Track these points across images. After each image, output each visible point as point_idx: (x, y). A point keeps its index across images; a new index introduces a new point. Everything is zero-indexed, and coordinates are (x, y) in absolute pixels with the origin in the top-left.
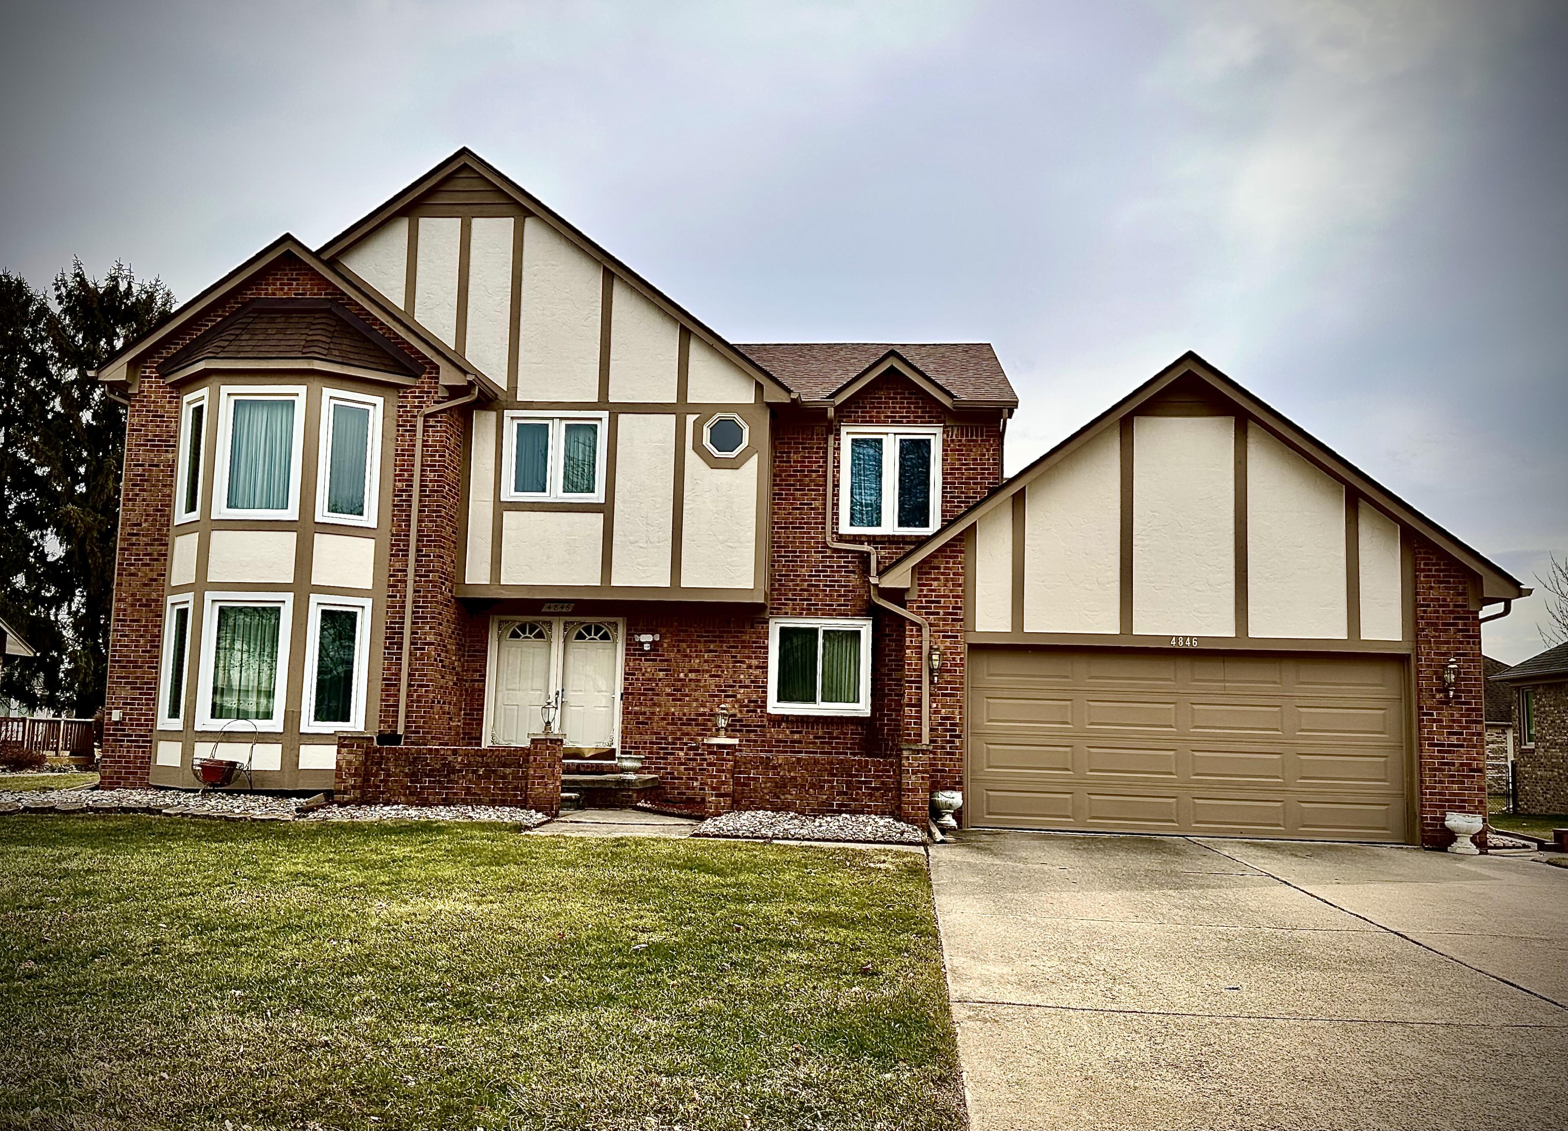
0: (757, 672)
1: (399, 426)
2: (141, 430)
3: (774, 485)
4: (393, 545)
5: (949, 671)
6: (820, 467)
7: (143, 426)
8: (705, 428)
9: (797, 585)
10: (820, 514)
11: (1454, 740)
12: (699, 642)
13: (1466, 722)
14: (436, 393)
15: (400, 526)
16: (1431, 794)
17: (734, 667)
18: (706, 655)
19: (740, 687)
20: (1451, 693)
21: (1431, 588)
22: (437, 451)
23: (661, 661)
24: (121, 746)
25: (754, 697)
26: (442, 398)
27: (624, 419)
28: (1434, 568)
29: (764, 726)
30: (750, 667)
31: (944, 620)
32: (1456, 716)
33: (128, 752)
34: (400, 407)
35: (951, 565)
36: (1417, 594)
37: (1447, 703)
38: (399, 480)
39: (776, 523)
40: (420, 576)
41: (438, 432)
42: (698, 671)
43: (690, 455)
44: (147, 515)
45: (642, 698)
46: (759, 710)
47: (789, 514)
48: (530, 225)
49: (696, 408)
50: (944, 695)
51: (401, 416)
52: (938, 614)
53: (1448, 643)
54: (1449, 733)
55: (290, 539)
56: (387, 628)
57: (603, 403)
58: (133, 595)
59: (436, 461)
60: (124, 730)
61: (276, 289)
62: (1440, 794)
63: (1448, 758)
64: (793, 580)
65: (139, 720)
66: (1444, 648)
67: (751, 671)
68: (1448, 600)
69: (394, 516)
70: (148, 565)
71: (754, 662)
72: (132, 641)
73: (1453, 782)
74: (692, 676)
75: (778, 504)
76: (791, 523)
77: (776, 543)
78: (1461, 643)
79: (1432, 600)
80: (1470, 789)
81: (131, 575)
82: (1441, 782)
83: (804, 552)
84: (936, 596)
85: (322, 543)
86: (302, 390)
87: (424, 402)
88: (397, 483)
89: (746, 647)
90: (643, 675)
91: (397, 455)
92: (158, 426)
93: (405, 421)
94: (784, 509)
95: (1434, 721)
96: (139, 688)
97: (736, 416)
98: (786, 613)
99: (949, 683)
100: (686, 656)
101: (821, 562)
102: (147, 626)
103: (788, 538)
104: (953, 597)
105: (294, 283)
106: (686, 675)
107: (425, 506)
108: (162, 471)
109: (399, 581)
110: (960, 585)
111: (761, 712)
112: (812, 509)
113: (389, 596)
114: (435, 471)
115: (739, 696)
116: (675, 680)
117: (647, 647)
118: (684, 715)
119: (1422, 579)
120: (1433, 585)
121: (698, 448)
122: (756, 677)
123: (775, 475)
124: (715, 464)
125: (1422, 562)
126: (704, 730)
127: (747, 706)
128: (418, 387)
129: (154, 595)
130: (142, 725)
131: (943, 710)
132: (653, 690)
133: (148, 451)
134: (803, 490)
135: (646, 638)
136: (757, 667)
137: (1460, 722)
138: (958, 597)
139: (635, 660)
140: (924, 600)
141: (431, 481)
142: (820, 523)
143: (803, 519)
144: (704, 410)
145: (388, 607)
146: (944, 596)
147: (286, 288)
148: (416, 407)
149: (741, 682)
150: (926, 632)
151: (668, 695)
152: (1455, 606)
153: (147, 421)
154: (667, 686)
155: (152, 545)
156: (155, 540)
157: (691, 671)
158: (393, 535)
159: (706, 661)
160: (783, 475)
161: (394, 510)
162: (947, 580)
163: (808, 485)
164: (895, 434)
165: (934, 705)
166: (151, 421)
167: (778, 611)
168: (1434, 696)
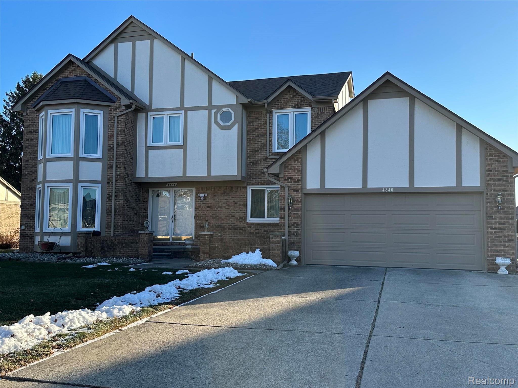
0: (242, 207)
1: (109, 121)
2: (27, 128)
3: (248, 135)
4: (108, 164)
5: (295, 204)
6: (265, 127)
7: (28, 126)
8: (218, 115)
9: (257, 173)
10: (265, 145)
11: (502, 227)
12: (221, 196)
13: (507, 219)
14: (121, 108)
15: (110, 157)
16: (491, 250)
17: (234, 205)
18: (224, 201)
19: (237, 213)
20: (500, 207)
21: (492, 164)
22: (122, 129)
23: (208, 203)
24: (25, 238)
25: (241, 216)
26: (123, 109)
27: (189, 113)
28: (493, 155)
29: (245, 227)
30: (240, 205)
31: (294, 185)
32: (502, 217)
33: (27, 240)
34: (109, 114)
35: (296, 163)
36: (486, 166)
37: (498, 212)
38: (110, 141)
39: (249, 149)
40: (117, 175)
41: (122, 122)
42: (221, 207)
43: (214, 126)
44: (30, 157)
45: (202, 217)
46: (243, 221)
47: (253, 146)
48: (156, 42)
49: (215, 107)
50: (295, 214)
51: (110, 117)
52: (291, 182)
53: (500, 186)
54: (499, 224)
55: (71, 164)
56: (107, 194)
57: (182, 108)
58: (27, 186)
59: (122, 133)
60: (26, 232)
61: (68, 74)
62: (495, 250)
63: (499, 235)
64: (255, 171)
65: (30, 229)
66: (497, 189)
67: (240, 206)
68: (500, 168)
69: (108, 154)
70: (31, 175)
71: (242, 203)
72: (27, 202)
73: (501, 245)
74: (219, 209)
75: (249, 142)
76: (254, 149)
77: (249, 157)
78: (505, 186)
79: (493, 169)
80: (507, 247)
81: (26, 178)
82: (495, 245)
83: (259, 160)
84: (291, 176)
85: (83, 164)
86: (73, 110)
87: (117, 112)
88: (109, 142)
89: (238, 197)
90: (202, 209)
91: (109, 131)
92: (33, 126)
93: (111, 119)
94: (252, 144)
95: (493, 219)
96: (30, 218)
97: (229, 109)
98: (253, 184)
99: (296, 209)
100: (217, 201)
101: (265, 164)
102: (31, 196)
103: (253, 155)
104: (297, 175)
105: (74, 71)
106: (217, 209)
107: (118, 150)
108: (34, 142)
109: (111, 177)
110: (300, 171)
111: (244, 222)
112: (262, 143)
113: (108, 183)
114: (122, 137)
115: (236, 216)
116: (213, 211)
117: (202, 199)
118: (217, 223)
119: (488, 160)
120: (493, 162)
121: (216, 122)
122: (242, 209)
123: (248, 131)
124: (222, 128)
125: (488, 153)
126: (224, 229)
127: (239, 220)
128: (115, 106)
129: (33, 186)
130: (31, 231)
131: (294, 220)
132: (205, 214)
133: (30, 135)
134: (259, 136)
135: (202, 195)
136: (243, 205)
137: (504, 219)
138: (299, 175)
139: (199, 203)
140: (286, 177)
141: (120, 140)
142: (265, 149)
143: (259, 147)
144: (218, 108)
145: (107, 187)
146: (294, 175)
147: (71, 73)
148: (114, 113)
149: (237, 211)
150: (287, 189)
151: (211, 216)
152: (503, 171)
153: (29, 124)
154: (210, 213)
155: (32, 168)
156: (33, 166)
157: (218, 207)
158: (108, 161)
159: (224, 203)
160: (251, 130)
161: (108, 152)
162: (295, 169)
163: (260, 134)
164: (293, 112)
165: (290, 218)
166: (31, 124)
167: (250, 183)
168: (493, 209)
